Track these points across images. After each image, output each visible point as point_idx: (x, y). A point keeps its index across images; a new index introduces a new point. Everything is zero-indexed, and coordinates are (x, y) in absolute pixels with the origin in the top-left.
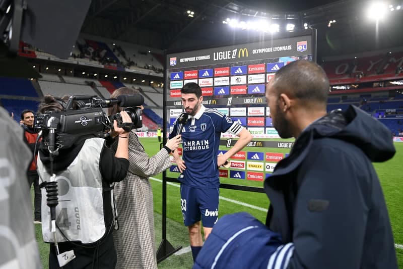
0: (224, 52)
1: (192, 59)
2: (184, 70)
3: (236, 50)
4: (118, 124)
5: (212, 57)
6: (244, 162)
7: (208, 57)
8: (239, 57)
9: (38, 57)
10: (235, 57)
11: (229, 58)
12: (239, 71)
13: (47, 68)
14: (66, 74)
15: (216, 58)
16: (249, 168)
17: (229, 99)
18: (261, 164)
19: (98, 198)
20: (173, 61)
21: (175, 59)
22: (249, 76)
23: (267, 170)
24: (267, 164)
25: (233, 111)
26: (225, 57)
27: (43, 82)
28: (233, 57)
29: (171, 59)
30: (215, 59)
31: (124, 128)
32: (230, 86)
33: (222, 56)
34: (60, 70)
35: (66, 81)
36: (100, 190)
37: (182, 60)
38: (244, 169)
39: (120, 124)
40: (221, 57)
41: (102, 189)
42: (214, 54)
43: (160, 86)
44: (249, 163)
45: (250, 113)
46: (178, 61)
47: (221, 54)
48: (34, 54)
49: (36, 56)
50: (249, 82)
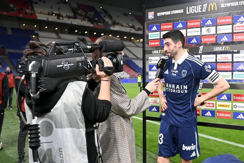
0: (195, 7)
1: (168, 13)
2: (160, 22)
3: (206, 4)
4: (100, 68)
5: (185, 11)
6: (214, 102)
7: (181, 11)
8: (209, 10)
9: (39, 18)
10: (205, 11)
11: (200, 11)
12: (209, 22)
13: (46, 27)
14: (62, 32)
15: (189, 11)
16: (218, 108)
17: (200, 47)
18: (229, 103)
19: (81, 138)
20: (151, 15)
21: (153, 13)
22: (218, 27)
23: (234, 109)
24: (234, 104)
25: (204, 58)
26: (197, 11)
27: (43, 38)
28: (203, 11)
29: (149, 13)
30: (187, 13)
31: (105, 72)
32: (201, 36)
33: (194, 10)
34: (56, 29)
35: (62, 38)
36: (83, 131)
37: (158, 14)
38: (214, 108)
39: (102, 69)
40: (193, 11)
41: (85, 130)
42: (187, 8)
43: (139, 41)
44: (219, 103)
45: (219, 59)
46: (155, 15)
47: (193, 8)
48: (35, 15)
49: (36, 17)
50: (218, 32)
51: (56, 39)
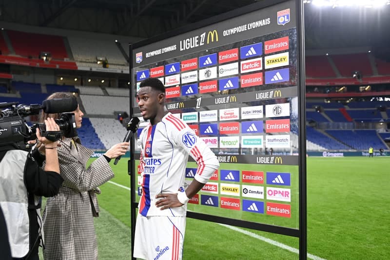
0: (191, 39)
1: (158, 52)
2: (149, 67)
3: (204, 34)
5: (178, 47)
6: (217, 184)
7: (173, 48)
8: (208, 42)
9: (79, 68)
10: (203, 44)
11: (197, 45)
12: (209, 61)
13: (90, 80)
14: (110, 86)
15: (183, 47)
16: (223, 193)
17: (198, 100)
18: (237, 186)
20: (139, 57)
21: (140, 54)
22: (220, 67)
23: (244, 195)
24: (244, 187)
25: (202, 116)
26: (192, 45)
28: (201, 44)
29: (137, 54)
30: (181, 50)
31: (46, 137)
32: (199, 82)
33: (189, 44)
34: (103, 81)
35: (110, 94)
37: (147, 55)
38: (217, 193)
40: (188, 47)
42: (181, 42)
44: (223, 185)
45: (222, 117)
46: (144, 56)
47: (188, 42)
48: (75, 65)
49: (77, 68)
50: (221, 75)
51: (102, 95)
